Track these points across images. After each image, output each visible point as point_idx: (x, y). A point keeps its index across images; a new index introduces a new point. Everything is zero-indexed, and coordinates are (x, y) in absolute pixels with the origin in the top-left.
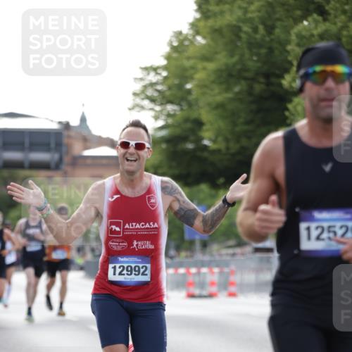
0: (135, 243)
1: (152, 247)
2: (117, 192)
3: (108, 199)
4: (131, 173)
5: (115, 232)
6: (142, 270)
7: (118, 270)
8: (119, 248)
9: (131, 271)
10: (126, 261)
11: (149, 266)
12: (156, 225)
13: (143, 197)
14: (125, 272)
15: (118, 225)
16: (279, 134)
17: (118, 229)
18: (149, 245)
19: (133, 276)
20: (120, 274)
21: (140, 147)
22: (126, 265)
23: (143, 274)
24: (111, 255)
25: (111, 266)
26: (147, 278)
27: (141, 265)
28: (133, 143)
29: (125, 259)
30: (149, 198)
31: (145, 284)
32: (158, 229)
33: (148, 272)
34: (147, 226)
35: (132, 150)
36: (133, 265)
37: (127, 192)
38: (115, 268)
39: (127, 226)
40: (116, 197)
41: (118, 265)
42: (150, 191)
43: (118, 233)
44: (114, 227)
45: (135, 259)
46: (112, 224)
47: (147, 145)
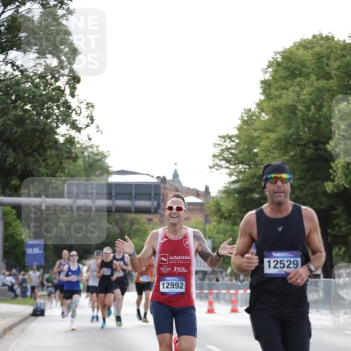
0: (176, 268)
1: (186, 271)
2: (166, 237)
3: (160, 241)
4: (174, 225)
5: (164, 262)
6: (180, 285)
7: (166, 285)
8: (166, 272)
9: (173, 285)
10: (170, 280)
11: (184, 283)
12: (189, 258)
13: (181, 240)
14: (170, 286)
15: (165, 257)
16: (254, 212)
17: (165, 260)
18: (184, 270)
19: (174, 289)
20: (167, 288)
21: (179, 209)
22: (170, 282)
23: (181, 288)
24: (161, 276)
25: (161, 283)
26: (183, 290)
27: (179, 282)
28: (175, 207)
29: (170, 278)
30: (185, 241)
31: (182, 294)
32: (190, 260)
33: (184, 287)
34: (183, 258)
35: (174, 211)
36: (175, 282)
37: (172, 237)
38: (163, 284)
39: (171, 258)
40: (165, 240)
41: (165, 282)
42: (186, 237)
43: (166, 262)
44: (163, 258)
45: (176, 278)
46: (161, 256)
47: (184, 208)
